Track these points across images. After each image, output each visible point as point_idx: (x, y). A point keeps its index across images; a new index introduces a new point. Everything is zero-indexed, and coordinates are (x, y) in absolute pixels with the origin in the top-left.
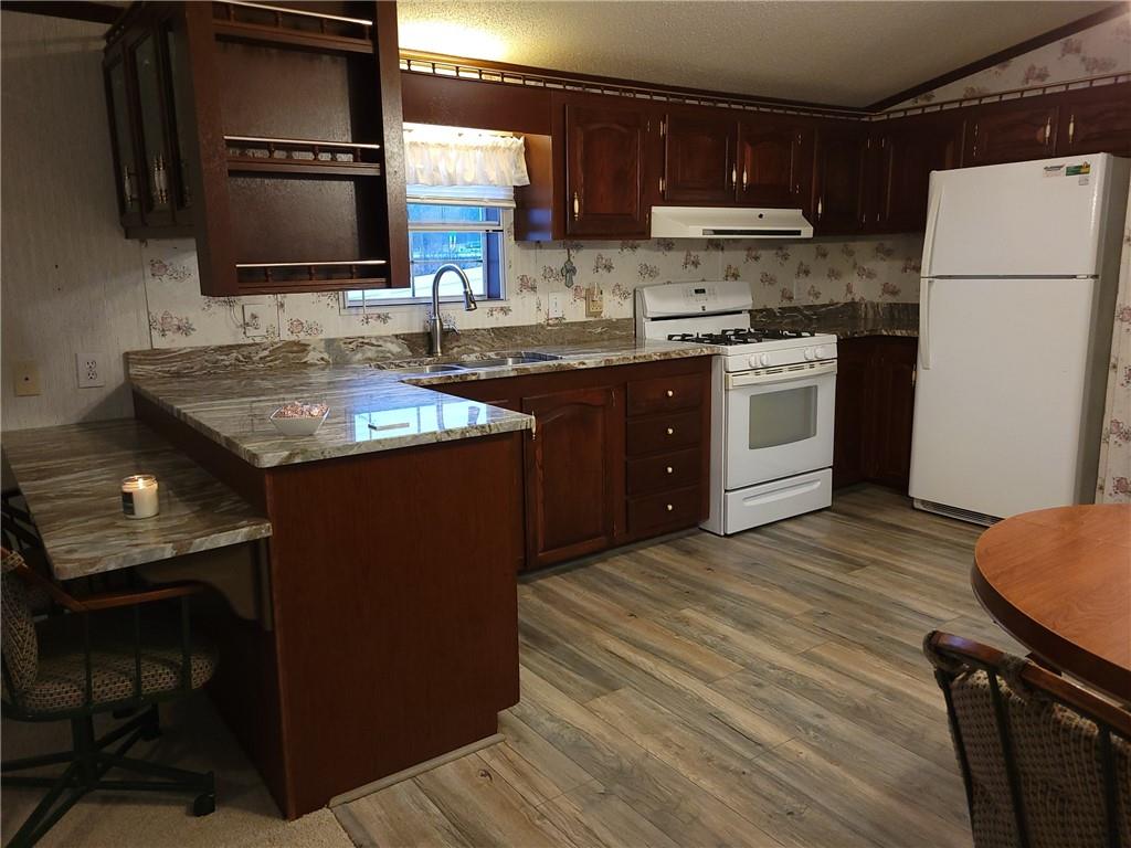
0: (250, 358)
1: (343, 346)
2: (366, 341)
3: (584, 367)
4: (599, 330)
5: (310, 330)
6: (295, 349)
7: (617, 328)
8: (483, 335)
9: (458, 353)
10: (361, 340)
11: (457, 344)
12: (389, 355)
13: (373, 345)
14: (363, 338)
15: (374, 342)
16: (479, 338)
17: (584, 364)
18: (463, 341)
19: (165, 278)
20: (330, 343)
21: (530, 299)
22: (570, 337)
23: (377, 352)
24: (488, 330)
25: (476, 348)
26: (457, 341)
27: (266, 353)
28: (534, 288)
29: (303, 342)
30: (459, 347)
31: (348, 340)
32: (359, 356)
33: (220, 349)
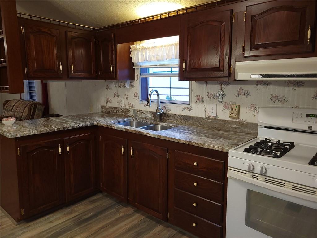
0: (119, 111)
1: (137, 112)
2: (142, 112)
3: (149, 135)
4: (234, 126)
5: (133, 106)
6: (127, 111)
7: (247, 127)
8: (177, 117)
9: (168, 122)
10: (141, 111)
11: (168, 118)
12: (148, 117)
13: (144, 113)
14: (142, 111)
15: (144, 112)
16: (176, 118)
17: (149, 134)
18: (170, 118)
19: (108, 89)
20: (134, 110)
21: (201, 106)
22: (217, 126)
23: (145, 116)
24: (180, 116)
25: (175, 122)
26: (168, 117)
27: (121, 111)
28: (202, 101)
29: (129, 109)
30: (169, 120)
31: (139, 111)
32: (140, 116)
33: (114, 108)
